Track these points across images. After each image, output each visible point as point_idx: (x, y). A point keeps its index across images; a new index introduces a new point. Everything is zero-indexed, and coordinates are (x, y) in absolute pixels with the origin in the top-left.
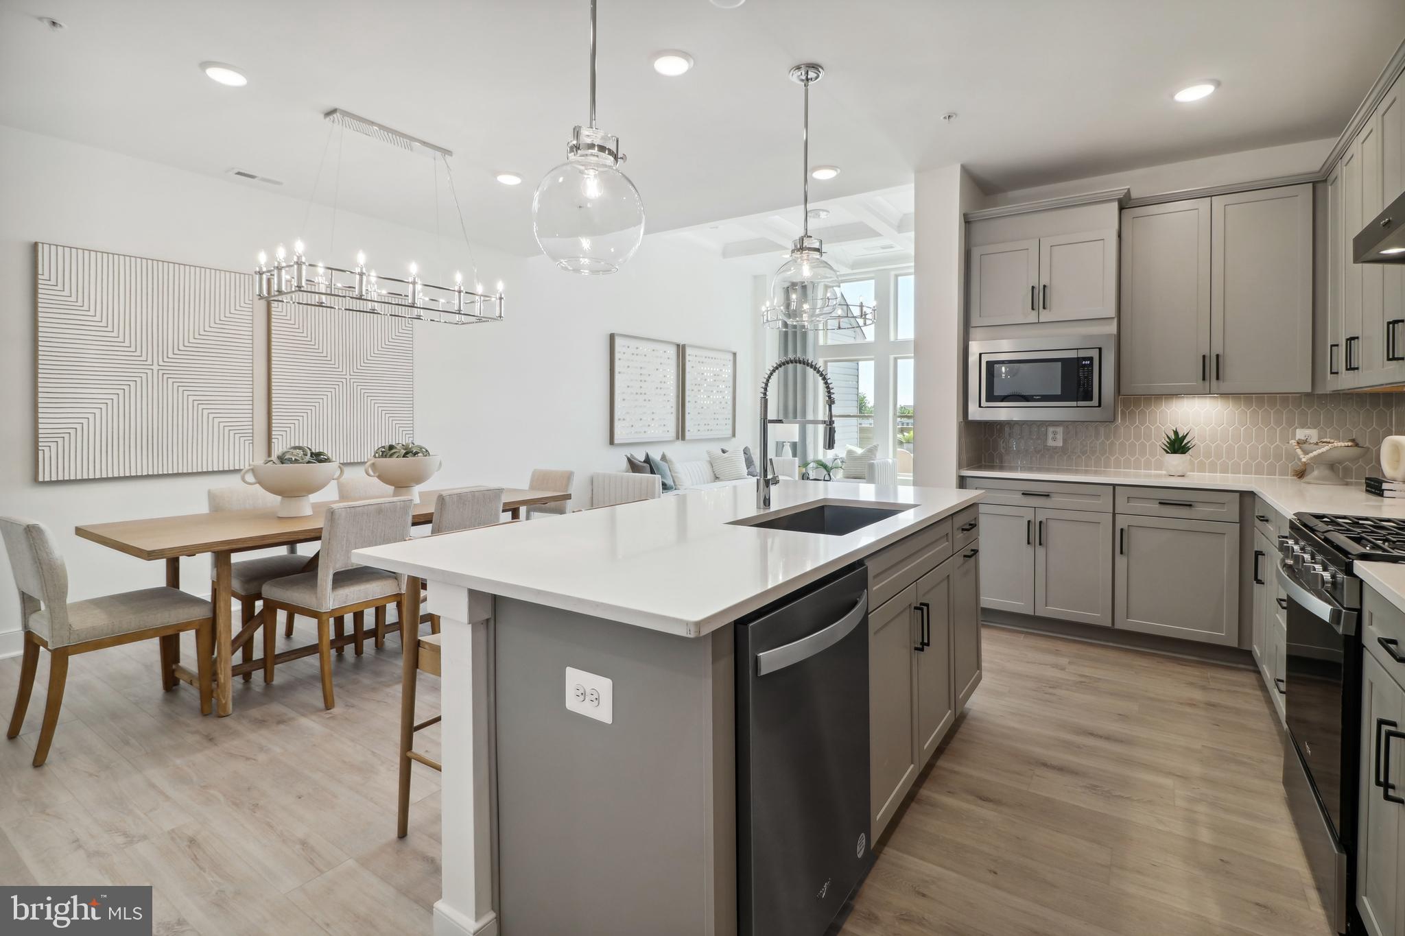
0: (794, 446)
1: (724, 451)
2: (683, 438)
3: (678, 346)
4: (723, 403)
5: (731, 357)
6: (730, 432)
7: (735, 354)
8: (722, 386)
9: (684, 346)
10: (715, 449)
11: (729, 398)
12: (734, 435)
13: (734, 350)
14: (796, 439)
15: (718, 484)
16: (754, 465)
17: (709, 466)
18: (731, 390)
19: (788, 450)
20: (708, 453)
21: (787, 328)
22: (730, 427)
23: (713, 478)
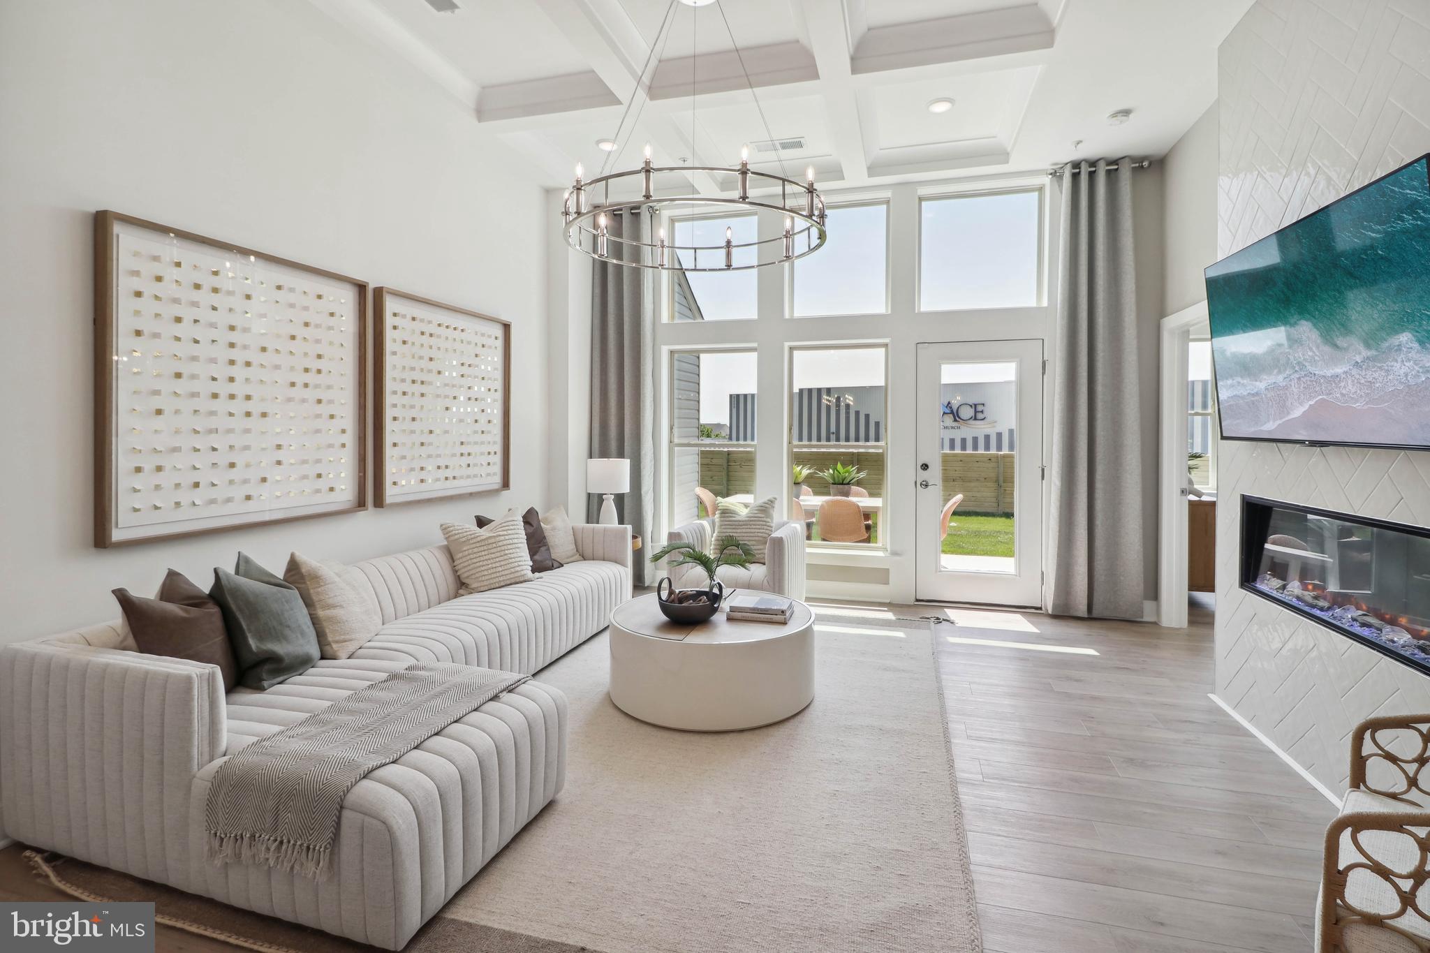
0: (620, 499)
1: (481, 522)
2: (379, 502)
3: (361, 288)
4: (483, 420)
5: (498, 331)
6: (497, 480)
7: (507, 327)
8: (479, 389)
9: (379, 292)
10: (461, 518)
11: (496, 412)
12: (506, 484)
13: (505, 318)
14: (626, 488)
15: (467, 601)
16: (545, 544)
17: (443, 559)
18: (499, 396)
19: (610, 507)
20: (445, 529)
21: (621, 259)
22: (497, 469)
23: (452, 586)
